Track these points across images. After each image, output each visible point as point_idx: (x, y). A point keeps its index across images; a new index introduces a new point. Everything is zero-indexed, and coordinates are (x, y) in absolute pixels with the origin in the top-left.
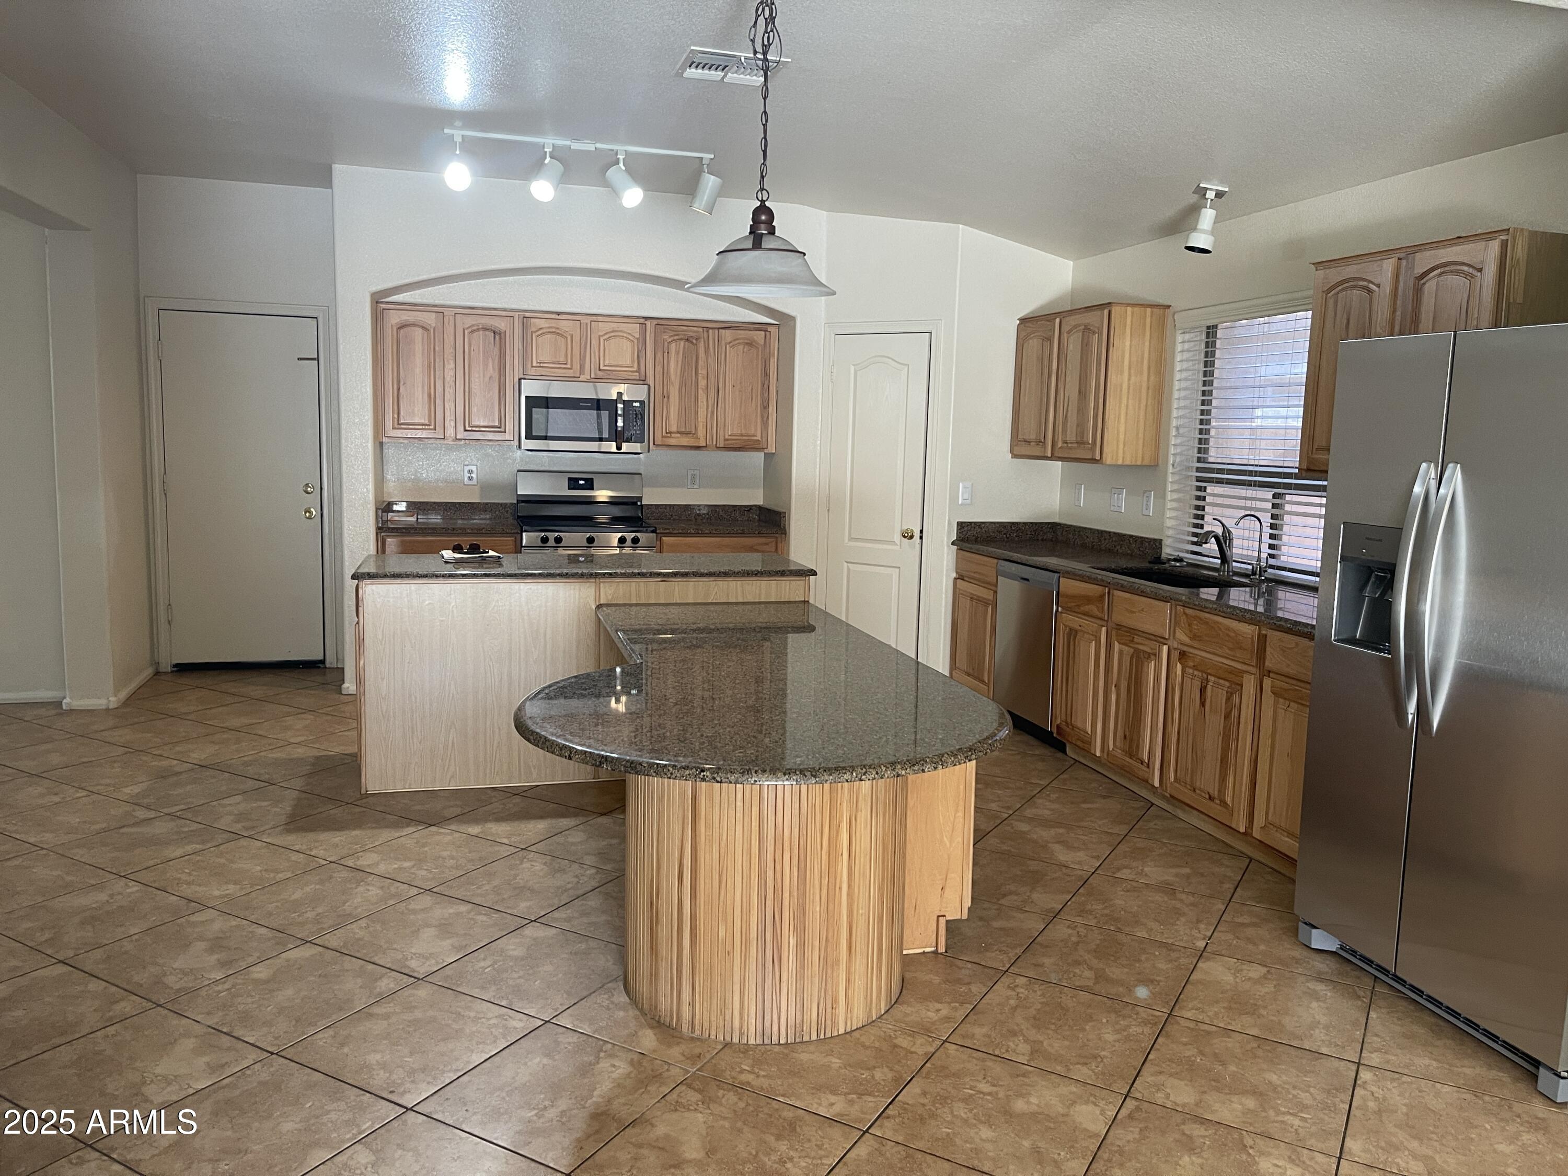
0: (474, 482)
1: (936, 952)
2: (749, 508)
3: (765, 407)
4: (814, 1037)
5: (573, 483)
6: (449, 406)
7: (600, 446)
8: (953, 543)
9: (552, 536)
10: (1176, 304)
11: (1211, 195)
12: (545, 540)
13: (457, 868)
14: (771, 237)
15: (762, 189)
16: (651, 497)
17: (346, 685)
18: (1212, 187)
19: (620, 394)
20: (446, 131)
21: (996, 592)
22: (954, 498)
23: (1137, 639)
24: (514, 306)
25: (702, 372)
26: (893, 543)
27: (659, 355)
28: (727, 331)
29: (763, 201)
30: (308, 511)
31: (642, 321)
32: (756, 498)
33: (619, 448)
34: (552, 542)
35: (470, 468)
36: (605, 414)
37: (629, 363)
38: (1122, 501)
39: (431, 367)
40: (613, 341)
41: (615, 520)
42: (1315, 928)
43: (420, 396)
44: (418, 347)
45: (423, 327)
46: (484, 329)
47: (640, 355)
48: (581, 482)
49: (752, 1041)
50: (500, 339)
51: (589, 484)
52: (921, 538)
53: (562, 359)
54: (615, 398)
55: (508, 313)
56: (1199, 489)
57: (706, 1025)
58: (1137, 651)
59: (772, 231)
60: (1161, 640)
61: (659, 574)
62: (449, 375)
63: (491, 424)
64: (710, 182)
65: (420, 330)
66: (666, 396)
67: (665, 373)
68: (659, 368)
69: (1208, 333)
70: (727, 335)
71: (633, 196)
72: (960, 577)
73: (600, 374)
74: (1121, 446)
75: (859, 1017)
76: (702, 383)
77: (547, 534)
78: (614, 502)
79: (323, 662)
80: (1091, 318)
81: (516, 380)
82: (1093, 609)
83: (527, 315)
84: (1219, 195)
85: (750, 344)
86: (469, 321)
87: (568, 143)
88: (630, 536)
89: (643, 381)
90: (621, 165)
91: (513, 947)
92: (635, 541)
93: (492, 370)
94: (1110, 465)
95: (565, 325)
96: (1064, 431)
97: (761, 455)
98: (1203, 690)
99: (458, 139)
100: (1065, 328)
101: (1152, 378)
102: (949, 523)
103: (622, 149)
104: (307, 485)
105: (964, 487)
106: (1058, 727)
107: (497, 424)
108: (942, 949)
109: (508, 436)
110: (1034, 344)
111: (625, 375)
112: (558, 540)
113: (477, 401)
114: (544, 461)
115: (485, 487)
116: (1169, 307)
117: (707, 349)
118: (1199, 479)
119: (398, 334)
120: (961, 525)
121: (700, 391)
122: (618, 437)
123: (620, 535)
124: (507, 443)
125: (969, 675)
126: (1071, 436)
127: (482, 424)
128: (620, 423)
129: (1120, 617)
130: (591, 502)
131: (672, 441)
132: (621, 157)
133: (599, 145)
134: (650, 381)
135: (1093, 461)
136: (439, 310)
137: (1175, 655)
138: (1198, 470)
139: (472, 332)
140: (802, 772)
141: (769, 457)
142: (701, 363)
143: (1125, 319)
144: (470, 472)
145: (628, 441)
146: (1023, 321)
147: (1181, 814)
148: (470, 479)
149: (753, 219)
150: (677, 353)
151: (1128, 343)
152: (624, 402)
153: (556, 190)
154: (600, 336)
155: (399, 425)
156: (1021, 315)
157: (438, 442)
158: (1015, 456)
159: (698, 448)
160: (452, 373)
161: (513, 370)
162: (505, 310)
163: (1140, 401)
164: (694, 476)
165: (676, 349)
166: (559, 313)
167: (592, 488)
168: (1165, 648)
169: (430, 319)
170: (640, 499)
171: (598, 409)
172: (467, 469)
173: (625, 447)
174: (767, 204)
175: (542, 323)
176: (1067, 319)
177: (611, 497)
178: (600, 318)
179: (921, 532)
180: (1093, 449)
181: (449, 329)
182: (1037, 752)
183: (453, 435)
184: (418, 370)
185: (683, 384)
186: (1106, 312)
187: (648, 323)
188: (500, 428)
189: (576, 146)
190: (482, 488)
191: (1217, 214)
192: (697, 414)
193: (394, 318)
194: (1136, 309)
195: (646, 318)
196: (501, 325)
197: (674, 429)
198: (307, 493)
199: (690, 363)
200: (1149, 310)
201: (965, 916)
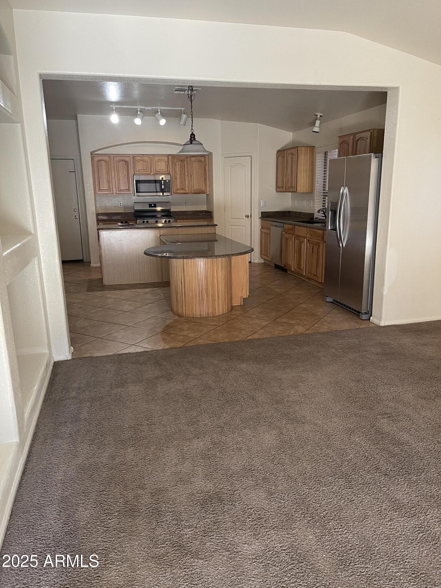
0: (122, 206)
1: (241, 305)
2: (203, 211)
3: (205, 180)
4: (211, 316)
5: (150, 206)
6: (114, 184)
7: (157, 194)
8: (260, 218)
9: (145, 221)
10: (317, 146)
11: (319, 116)
12: (144, 222)
13: (130, 296)
14: (195, 141)
15: (192, 129)
16: (173, 209)
17: (91, 265)
18: (319, 115)
19: (162, 178)
20: (111, 106)
21: (270, 231)
22: (260, 204)
23: (300, 238)
24: (130, 153)
25: (186, 170)
26: (243, 219)
27: (173, 165)
28: (193, 158)
29: (192, 132)
30: (75, 216)
31: (168, 156)
32: (204, 208)
33: (163, 194)
34: (145, 222)
35: (120, 202)
36: (158, 185)
37: (164, 169)
38: (305, 203)
39: (108, 173)
40: (159, 162)
41: (163, 216)
42: (327, 297)
43: (105, 181)
44: (104, 167)
45: (105, 161)
46: (122, 161)
47: (168, 166)
48: (153, 205)
49: (198, 317)
50: (127, 163)
51: (155, 206)
52: (251, 217)
53: (145, 169)
54: (161, 179)
55: (128, 156)
56: (324, 198)
57: (189, 314)
58: (300, 241)
59: (195, 139)
60: (305, 237)
61: (176, 227)
62: (113, 174)
63: (126, 189)
64: (184, 116)
65: (104, 162)
66: (176, 178)
67: (175, 171)
68: (173, 170)
69: (325, 154)
70: (193, 159)
71: (163, 122)
72: (262, 228)
73: (156, 172)
74: (302, 187)
75: (221, 312)
76: (186, 174)
77: (144, 220)
78: (162, 211)
79: (83, 260)
80: (293, 151)
81: (132, 175)
82: (291, 232)
83: (134, 156)
84: (321, 116)
85: (200, 161)
86: (118, 158)
87: (144, 107)
88: (167, 220)
89: (169, 174)
90: (159, 113)
91: (146, 307)
92: (169, 221)
93: (125, 173)
94: (299, 193)
95: (145, 158)
96: (288, 184)
97: (205, 195)
98: (313, 248)
99: (114, 108)
100: (288, 154)
101: (310, 168)
102: (259, 212)
103: (159, 108)
104: (75, 209)
105: (263, 201)
106: (285, 265)
107: (128, 188)
108: (242, 304)
109: (131, 192)
110: (280, 158)
111: (163, 172)
112: (147, 222)
113: (121, 182)
114: (141, 199)
115: (125, 207)
116: (314, 147)
117: (187, 163)
118: (324, 196)
119: (98, 164)
120: (262, 213)
121: (186, 176)
122: (163, 191)
123: (165, 220)
124: (131, 194)
125: (265, 255)
126: (290, 186)
127: (123, 189)
128: (163, 187)
129: (297, 233)
130: (156, 211)
131: (178, 192)
132: (159, 111)
133: (153, 108)
134: (171, 174)
135: (294, 192)
136: (109, 155)
137: (308, 240)
138: (324, 193)
139: (119, 161)
140: (204, 257)
141: (207, 195)
142: (186, 168)
143: (302, 151)
144: (121, 203)
145: (165, 192)
146: (278, 151)
147: (310, 282)
148: (121, 205)
149: (190, 136)
150: (179, 165)
151: (303, 158)
152: (164, 181)
153: (142, 121)
154: (156, 161)
155: (100, 190)
156: (277, 150)
157: (112, 194)
158: (277, 192)
159: (186, 193)
160: (114, 174)
161: (131, 173)
162: (128, 155)
163: (307, 174)
164: (185, 202)
165: (178, 164)
166: (143, 155)
167: (156, 207)
168: (306, 239)
169: (106, 158)
170: (170, 209)
171: (156, 183)
172: (119, 202)
173: (165, 194)
174: (193, 133)
175: (139, 158)
176: (288, 151)
177: (162, 209)
178: (155, 156)
179: (251, 215)
180: (294, 188)
181: (112, 161)
182: (280, 273)
183: (115, 192)
184: (104, 174)
185: (181, 174)
186: (296, 149)
187: (169, 156)
188: (129, 190)
189: (146, 108)
190: (124, 208)
191: (320, 122)
192: (185, 184)
193: (96, 159)
194: (305, 148)
195: (169, 155)
196: (127, 159)
197: (179, 188)
198: (75, 211)
199: (182, 168)
200: (309, 148)
201: (247, 297)
